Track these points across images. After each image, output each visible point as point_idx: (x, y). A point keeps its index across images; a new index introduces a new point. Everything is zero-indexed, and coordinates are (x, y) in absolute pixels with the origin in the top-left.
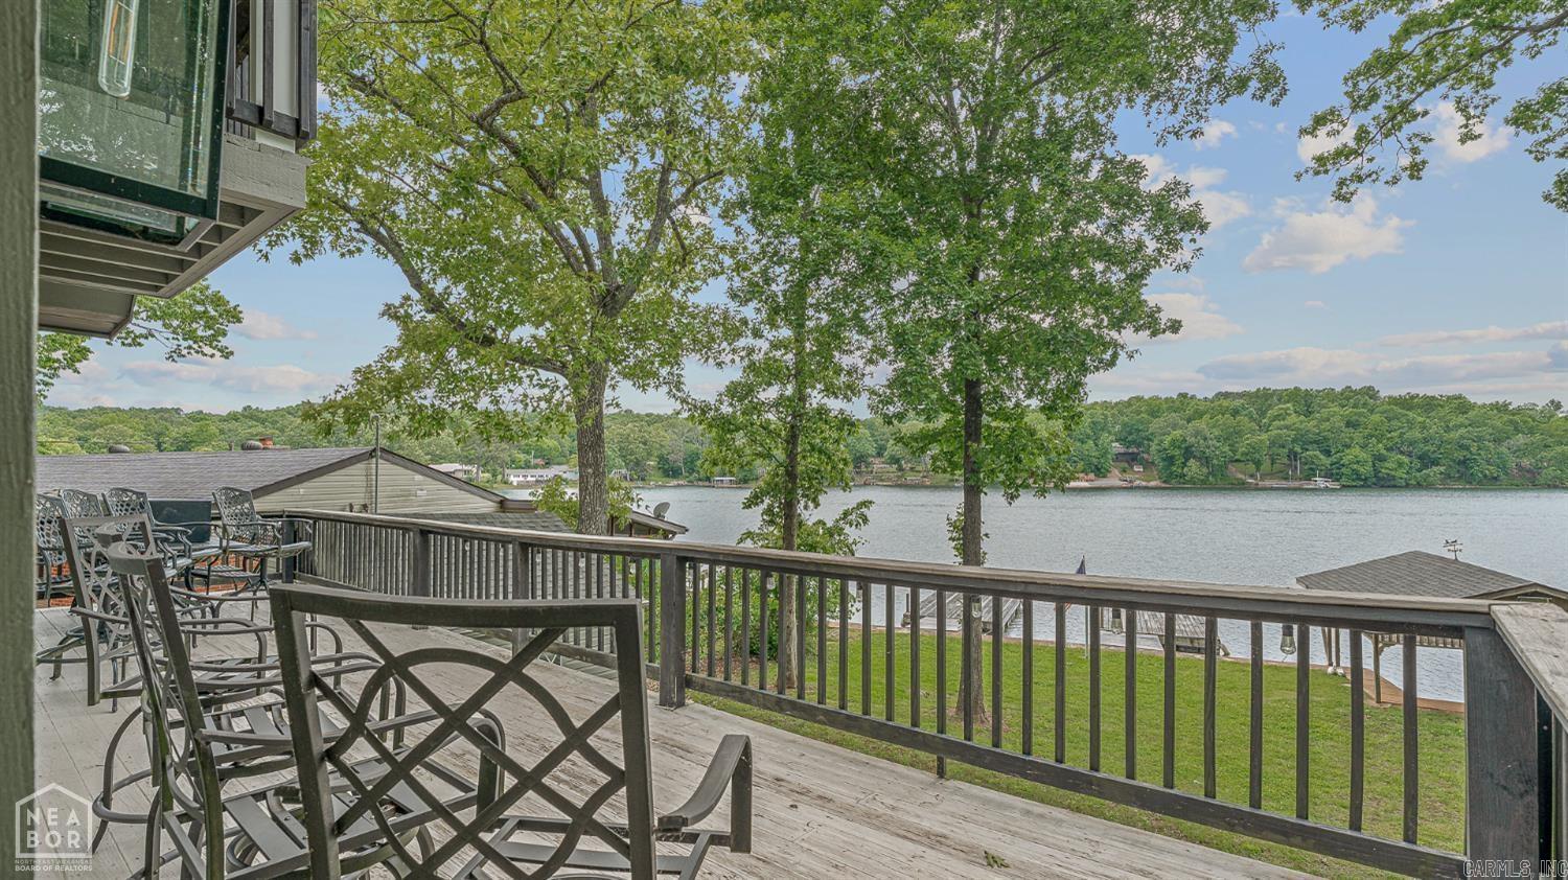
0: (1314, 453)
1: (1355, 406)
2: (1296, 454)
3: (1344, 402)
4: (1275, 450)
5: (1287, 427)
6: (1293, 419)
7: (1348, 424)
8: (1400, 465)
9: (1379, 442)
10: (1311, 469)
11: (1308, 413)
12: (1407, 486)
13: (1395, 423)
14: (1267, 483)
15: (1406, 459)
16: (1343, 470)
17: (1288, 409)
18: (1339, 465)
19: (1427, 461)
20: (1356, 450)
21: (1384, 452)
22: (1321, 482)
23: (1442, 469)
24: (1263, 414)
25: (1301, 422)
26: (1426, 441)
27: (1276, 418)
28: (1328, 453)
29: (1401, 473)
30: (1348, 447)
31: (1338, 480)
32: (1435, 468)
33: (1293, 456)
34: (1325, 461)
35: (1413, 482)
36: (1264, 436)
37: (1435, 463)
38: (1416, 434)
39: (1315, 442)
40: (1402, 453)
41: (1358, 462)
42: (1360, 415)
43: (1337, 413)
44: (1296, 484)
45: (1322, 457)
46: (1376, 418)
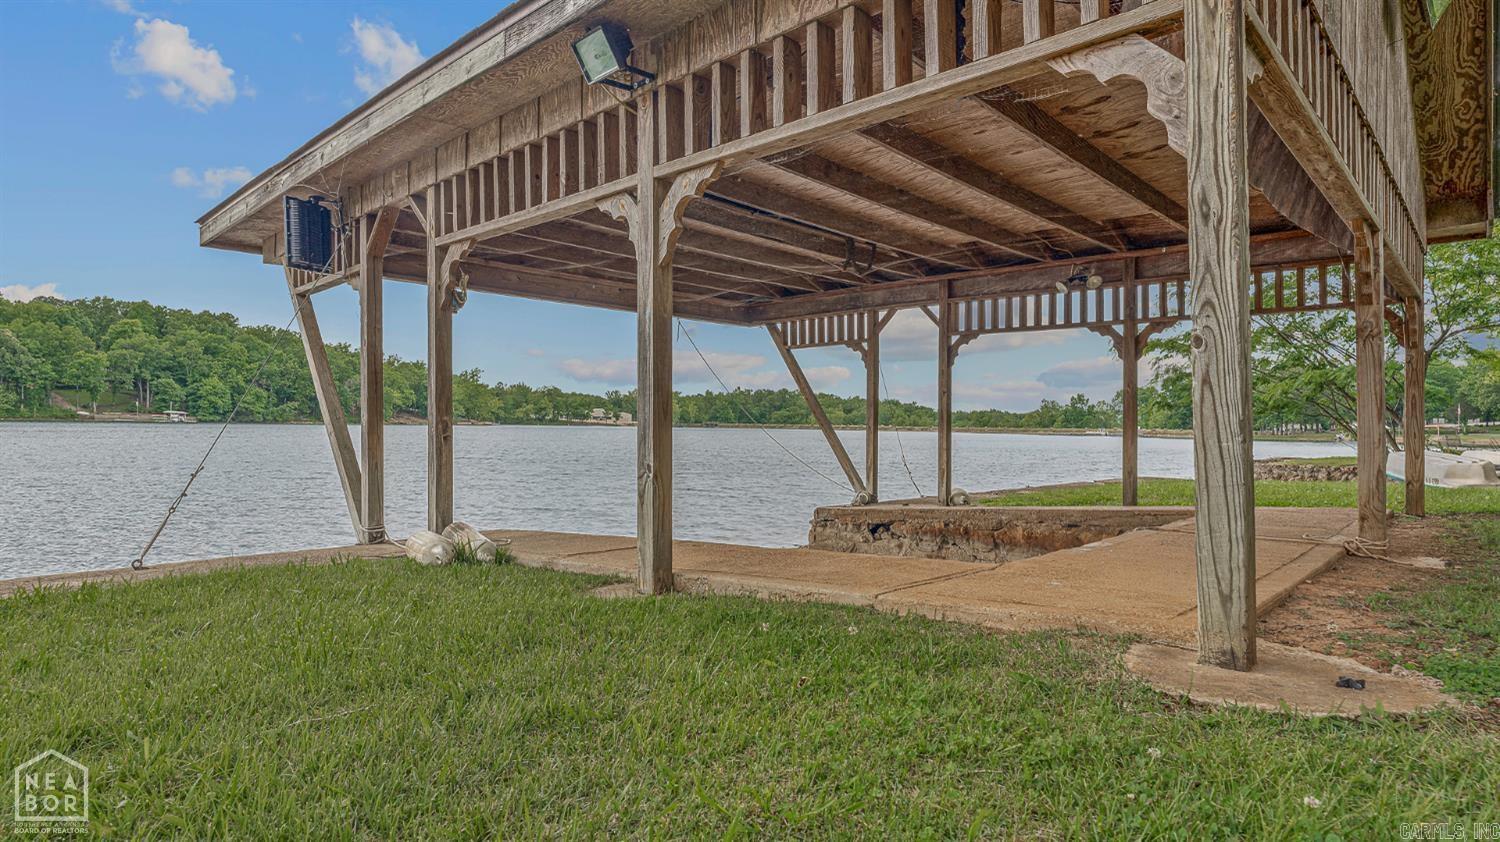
0: (166, 380)
1: (213, 331)
2: (144, 382)
3: (203, 326)
4: (118, 376)
5: (133, 347)
6: (141, 337)
7: (206, 351)
8: (258, 398)
9: (238, 373)
10: (164, 400)
11: (161, 334)
12: (265, 421)
13: (255, 354)
14: (107, 415)
15: (265, 394)
16: (200, 403)
17: (134, 324)
18: (195, 396)
19: (283, 397)
20: (215, 380)
21: (243, 384)
22: (175, 415)
23: (296, 404)
24: (103, 329)
25: (151, 342)
26: (282, 375)
27: (122, 334)
28: (183, 382)
29: (258, 407)
30: (206, 376)
31: (194, 414)
32: (290, 404)
33: (142, 382)
34: (180, 391)
35: (270, 417)
36: (102, 355)
37: (290, 398)
38: (274, 367)
39: (168, 368)
40: (260, 386)
41: (216, 394)
42: (220, 341)
43: (195, 339)
44: (146, 417)
45: (176, 386)
46: (236, 345)
